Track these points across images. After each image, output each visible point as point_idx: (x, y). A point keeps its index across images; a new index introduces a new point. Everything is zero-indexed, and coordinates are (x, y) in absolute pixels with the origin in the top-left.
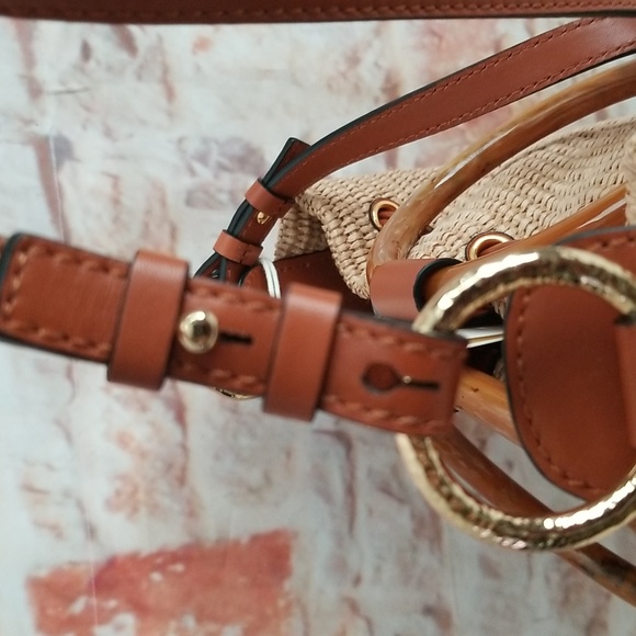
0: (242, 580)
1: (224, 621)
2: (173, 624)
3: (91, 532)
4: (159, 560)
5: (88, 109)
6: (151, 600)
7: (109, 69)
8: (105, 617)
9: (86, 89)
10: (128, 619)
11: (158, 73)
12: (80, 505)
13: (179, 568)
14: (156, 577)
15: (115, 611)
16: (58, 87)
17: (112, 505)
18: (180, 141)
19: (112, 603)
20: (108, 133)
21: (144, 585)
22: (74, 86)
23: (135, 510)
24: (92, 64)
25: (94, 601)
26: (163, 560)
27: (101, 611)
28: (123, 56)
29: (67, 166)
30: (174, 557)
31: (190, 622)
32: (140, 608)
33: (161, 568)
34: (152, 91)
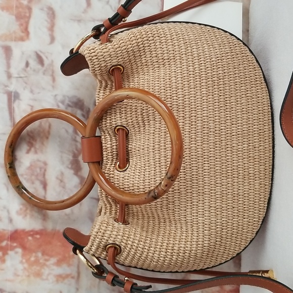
0: (59, 244)
1: (51, 256)
2: (34, 254)
3: (11, 220)
4: (32, 233)
5: (26, 83)
6: (28, 245)
7: (34, 70)
8: (12, 248)
9: (26, 77)
10: (19, 250)
11: (51, 73)
12: (8, 212)
13: (38, 236)
14: (30, 238)
15: (15, 247)
16: (17, 76)
17: (18, 213)
18: (56, 96)
19: (15, 244)
20: (32, 92)
21: (26, 240)
22: (22, 75)
23: (26, 216)
24: (29, 68)
25: (9, 243)
26: (33, 233)
27: (11, 246)
28: (40, 67)
29: (17, 101)
30: (37, 233)
31: (40, 254)
32: (24, 248)
33: (32, 236)
34: (48, 78)
